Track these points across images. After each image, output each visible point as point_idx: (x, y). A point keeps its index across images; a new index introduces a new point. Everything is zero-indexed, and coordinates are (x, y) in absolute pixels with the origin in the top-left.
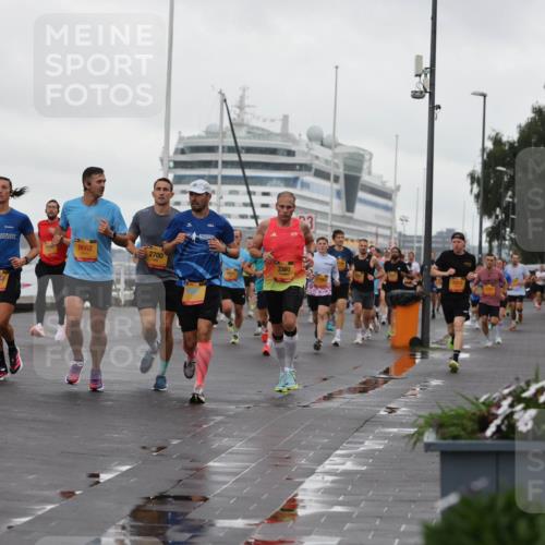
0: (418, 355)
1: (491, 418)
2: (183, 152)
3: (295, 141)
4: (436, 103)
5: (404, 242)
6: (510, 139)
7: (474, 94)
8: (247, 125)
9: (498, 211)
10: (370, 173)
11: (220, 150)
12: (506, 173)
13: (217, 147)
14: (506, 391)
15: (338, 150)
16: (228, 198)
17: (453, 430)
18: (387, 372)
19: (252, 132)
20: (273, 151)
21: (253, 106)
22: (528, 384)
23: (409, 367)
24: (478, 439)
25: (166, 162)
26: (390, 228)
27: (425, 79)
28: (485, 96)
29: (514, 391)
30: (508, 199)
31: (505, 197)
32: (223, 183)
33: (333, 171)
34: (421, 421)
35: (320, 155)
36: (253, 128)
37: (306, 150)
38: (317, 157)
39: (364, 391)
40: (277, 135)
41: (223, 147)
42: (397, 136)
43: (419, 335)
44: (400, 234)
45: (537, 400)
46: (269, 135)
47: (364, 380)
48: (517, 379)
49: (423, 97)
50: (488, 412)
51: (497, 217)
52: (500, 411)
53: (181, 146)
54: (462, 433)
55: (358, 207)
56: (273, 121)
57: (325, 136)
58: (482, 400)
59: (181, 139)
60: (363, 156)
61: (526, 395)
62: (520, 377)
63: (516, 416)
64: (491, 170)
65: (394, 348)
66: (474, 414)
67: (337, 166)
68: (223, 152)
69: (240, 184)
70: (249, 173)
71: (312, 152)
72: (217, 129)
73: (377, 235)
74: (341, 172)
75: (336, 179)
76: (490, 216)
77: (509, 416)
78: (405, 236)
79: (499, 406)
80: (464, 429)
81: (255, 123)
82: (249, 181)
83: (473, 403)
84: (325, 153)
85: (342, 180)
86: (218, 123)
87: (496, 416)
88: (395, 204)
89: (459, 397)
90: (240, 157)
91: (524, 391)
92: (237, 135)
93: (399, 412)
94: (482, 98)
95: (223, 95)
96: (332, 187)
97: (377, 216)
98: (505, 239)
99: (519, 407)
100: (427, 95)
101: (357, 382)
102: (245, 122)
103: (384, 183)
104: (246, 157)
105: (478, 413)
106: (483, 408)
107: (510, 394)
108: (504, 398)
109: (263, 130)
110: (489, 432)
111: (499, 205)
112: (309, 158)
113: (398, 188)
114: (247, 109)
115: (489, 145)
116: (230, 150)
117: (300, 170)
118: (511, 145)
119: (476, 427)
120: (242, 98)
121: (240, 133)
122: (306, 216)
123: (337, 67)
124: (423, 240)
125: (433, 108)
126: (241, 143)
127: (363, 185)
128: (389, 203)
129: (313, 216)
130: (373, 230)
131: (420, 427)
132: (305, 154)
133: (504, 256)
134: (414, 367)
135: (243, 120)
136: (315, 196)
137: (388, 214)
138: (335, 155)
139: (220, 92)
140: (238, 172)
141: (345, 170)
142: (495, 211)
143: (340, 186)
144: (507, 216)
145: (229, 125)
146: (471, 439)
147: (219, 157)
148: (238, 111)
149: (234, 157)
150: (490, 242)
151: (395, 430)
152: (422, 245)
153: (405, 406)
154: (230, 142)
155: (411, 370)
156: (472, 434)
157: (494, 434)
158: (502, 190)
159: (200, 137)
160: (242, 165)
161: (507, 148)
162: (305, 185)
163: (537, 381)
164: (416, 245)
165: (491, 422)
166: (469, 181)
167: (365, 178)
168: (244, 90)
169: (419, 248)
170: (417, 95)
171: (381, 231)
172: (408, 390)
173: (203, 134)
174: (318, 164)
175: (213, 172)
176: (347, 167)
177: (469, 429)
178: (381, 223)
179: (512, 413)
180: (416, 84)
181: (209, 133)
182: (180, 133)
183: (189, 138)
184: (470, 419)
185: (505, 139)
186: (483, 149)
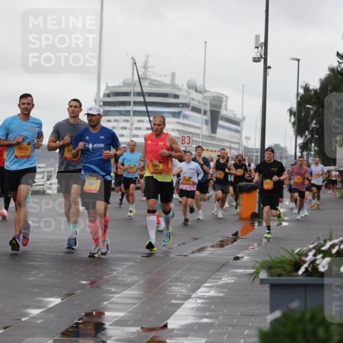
0: (256, 224)
1: (302, 263)
2: (108, 96)
3: (179, 89)
4: (268, 65)
5: (248, 152)
6: (315, 88)
7: (292, 59)
8: (149, 79)
9: (307, 133)
10: (226, 109)
11: (132, 95)
12: (312, 109)
13: (130, 93)
14: (311, 246)
15: (205, 95)
16: (137, 125)
17: (278, 271)
18: (236, 234)
19: (152, 83)
20: (165, 95)
21: (152, 67)
22: (325, 242)
23: (250, 231)
24: (293, 276)
25: (98, 102)
26: (239, 143)
27: (261, 50)
28: (299, 60)
29: (317, 246)
30: (313, 125)
31: (311, 124)
32: (134, 115)
33: (203, 108)
34: (258, 265)
35: (195, 98)
36: (153, 80)
37: (186, 94)
38: (193, 99)
39: (222, 246)
40: (168, 85)
41: (134, 93)
42: (243, 86)
43: (257, 211)
44: (245, 147)
45: (331, 252)
46: (163, 85)
47: (222, 239)
48: (318, 239)
49: (260, 61)
50: (300, 259)
51: (306, 136)
52: (308, 259)
53: (108, 92)
54: (284, 272)
55: (219, 130)
56: (166, 76)
57: (198, 85)
58: (296, 252)
59: (107, 88)
60: (222, 98)
61: (323, 248)
62: (321, 237)
63: (317, 262)
64: (302, 107)
65: (241, 219)
66: (291, 261)
67: (205, 104)
68: (134, 95)
69: (145, 116)
70: (150, 109)
71: (190, 96)
72: (131, 81)
73: (230, 148)
74: (208, 108)
75: (205, 113)
76: (302, 136)
77: (313, 262)
78: (248, 148)
79: (307, 256)
80: (285, 270)
81: (154, 77)
82: (150, 114)
83: (290, 254)
84: (198, 96)
85: (209, 113)
86: (131, 78)
87: (305, 262)
88: (242, 129)
89: (282, 250)
90: (144, 99)
91: (323, 246)
92: (143, 85)
93: (244, 260)
94: (297, 62)
95: (134, 60)
96: (202, 118)
97: (231, 136)
98: (311, 150)
99: (320, 256)
100: (263, 60)
101: (217, 240)
102: (148, 77)
103: (235, 115)
104: (148, 99)
105: (294, 260)
106: (297, 256)
107: (314, 248)
108: (310, 250)
109: (159, 82)
110: (301, 272)
111: (308, 129)
112: (188, 99)
113: (244, 118)
114: (149, 69)
115: (301, 91)
116: (138, 94)
117: (182, 107)
118: (315, 91)
119: (292, 269)
120: (146, 62)
121: (145, 84)
122: (186, 136)
123: (206, 42)
124: (259, 151)
125: (266, 68)
126: (145, 90)
127: (222, 117)
128: (239, 128)
129: (191, 136)
130: (228, 144)
131: (257, 269)
132: (186, 97)
133: (310, 161)
134: (254, 231)
135: (146, 75)
136: (191, 123)
137: (237, 135)
138: (205, 98)
139: (132, 58)
140: (143, 108)
141: (211, 107)
142: (305, 133)
143: (208, 117)
144: (312, 136)
145: (137, 78)
146: (289, 276)
147: (132, 99)
148: (143, 70)
149: (141, 99)
150: (302, 153)
151: (241, 271)
152: (259, 154)
153: (248, 255)
154: (138, 89)
155: (252, 233)
156: (289, 274)
157: (304, 273)
158: (309, 120)
159: (119, 86)
160: (146, 104)
161: (312, 93)
162: (186, 117)
163: (331, 240)
164: (256, 154)
165: (302, 265)
166: (289, 113)
167: (223, 112)
168: (147, 57)
169: (257, 156)
170: (256, 60)
171: (233, 145)
172: (250, 246)
173: (122, 84)
174: (193, 104)
175: (128, 108)
176: (212, 105)
177: (288, 270)
178: (233, 140)
179: (315, 260)
180: (256, 53)
181: (125, 84)
182: (107, 84)
183: (112, 87)
184: (288, 264)
185: (311, 88)
186: (298, 94)
